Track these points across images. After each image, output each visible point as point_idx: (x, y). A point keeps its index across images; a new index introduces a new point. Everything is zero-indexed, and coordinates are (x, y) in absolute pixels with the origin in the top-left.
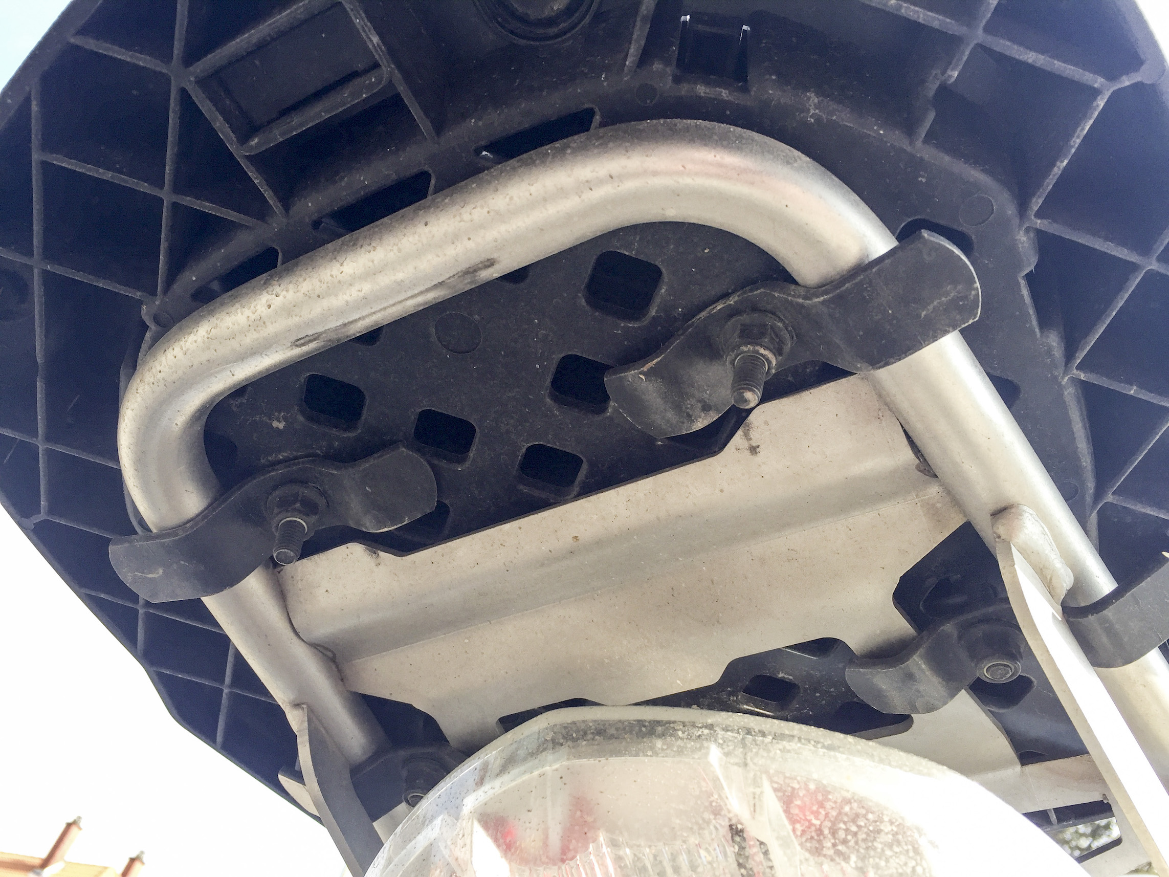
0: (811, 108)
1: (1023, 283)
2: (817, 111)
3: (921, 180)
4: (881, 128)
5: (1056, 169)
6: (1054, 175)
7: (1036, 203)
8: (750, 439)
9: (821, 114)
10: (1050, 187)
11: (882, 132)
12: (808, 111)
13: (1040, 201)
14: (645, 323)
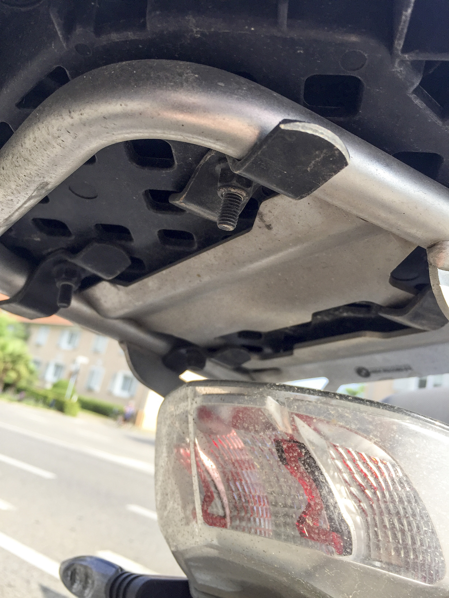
0: (192, 28)
1: (413, 97)
2: (198, 29)
3: (300, 52)
4: (250, 26)
5: (403, 17)
6: (405, 22)
7: (399, 44)
8: (265, 221)
9: (201, 30)
10: (405, 31)
11: (253, 29)
12: (192, 31)
13: (402, 42)
14: (175, 169)
